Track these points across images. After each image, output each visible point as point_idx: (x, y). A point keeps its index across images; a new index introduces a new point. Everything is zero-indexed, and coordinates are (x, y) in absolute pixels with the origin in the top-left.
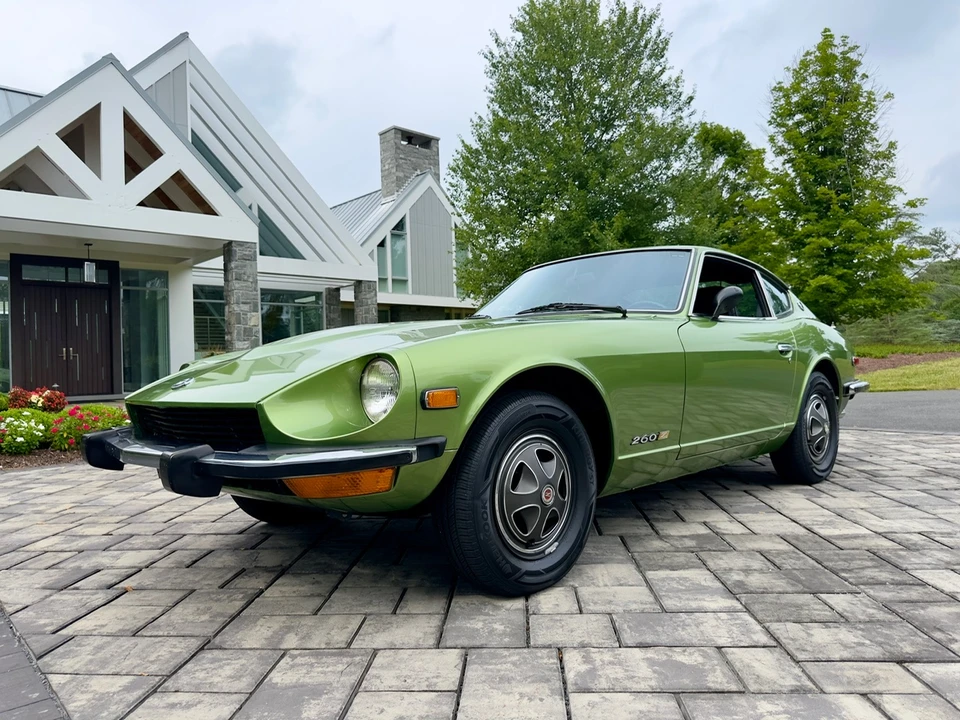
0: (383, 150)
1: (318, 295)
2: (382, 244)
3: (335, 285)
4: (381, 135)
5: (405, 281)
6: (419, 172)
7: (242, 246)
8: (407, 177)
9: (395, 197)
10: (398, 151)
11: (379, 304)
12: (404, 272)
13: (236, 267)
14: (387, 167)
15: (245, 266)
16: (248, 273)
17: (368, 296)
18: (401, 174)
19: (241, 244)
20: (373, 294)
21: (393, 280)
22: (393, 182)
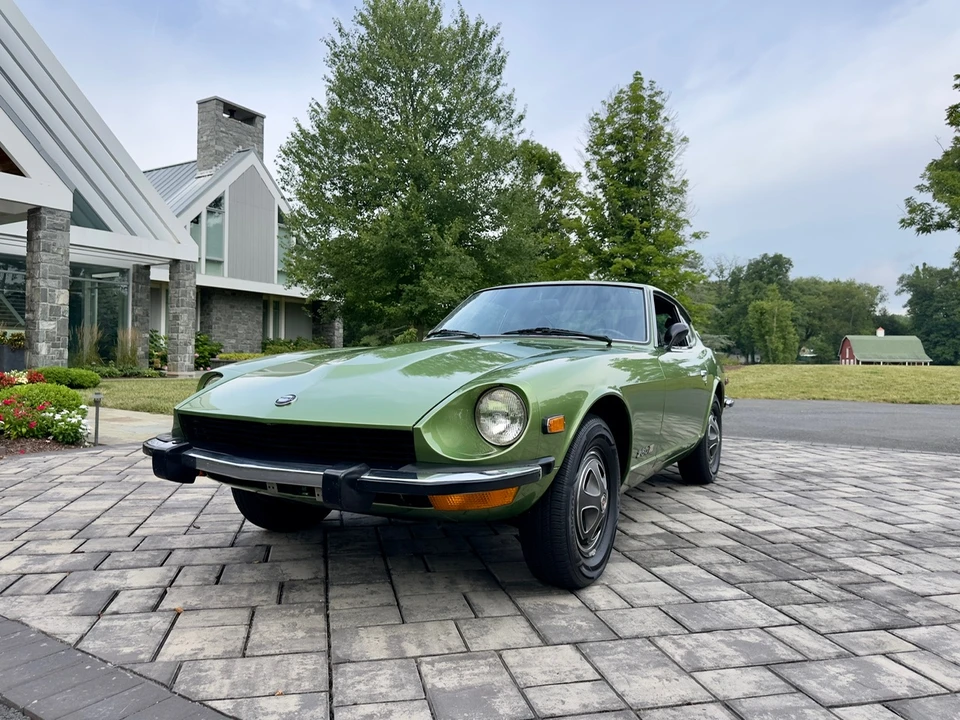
0: (201, 121)
1: (123, 272)
2: (196, 221)
3: (144, 262)
4: (200, 103)
5: (221, 263)
6: (241, 148)
7: (53, 213)
8: (226, 153)
9: (213, 171)
10: (219, 124)
11: (198, 287)
12: (220, 252)
13: (44, 237)
14: (205, 138)
15: (55, 237)
16: (58, 245)
17: (185, 278)
18: (221, 148)
19: (52, 211)
20: (192, 275)
21: (207, 260)
22: (211, 156)
